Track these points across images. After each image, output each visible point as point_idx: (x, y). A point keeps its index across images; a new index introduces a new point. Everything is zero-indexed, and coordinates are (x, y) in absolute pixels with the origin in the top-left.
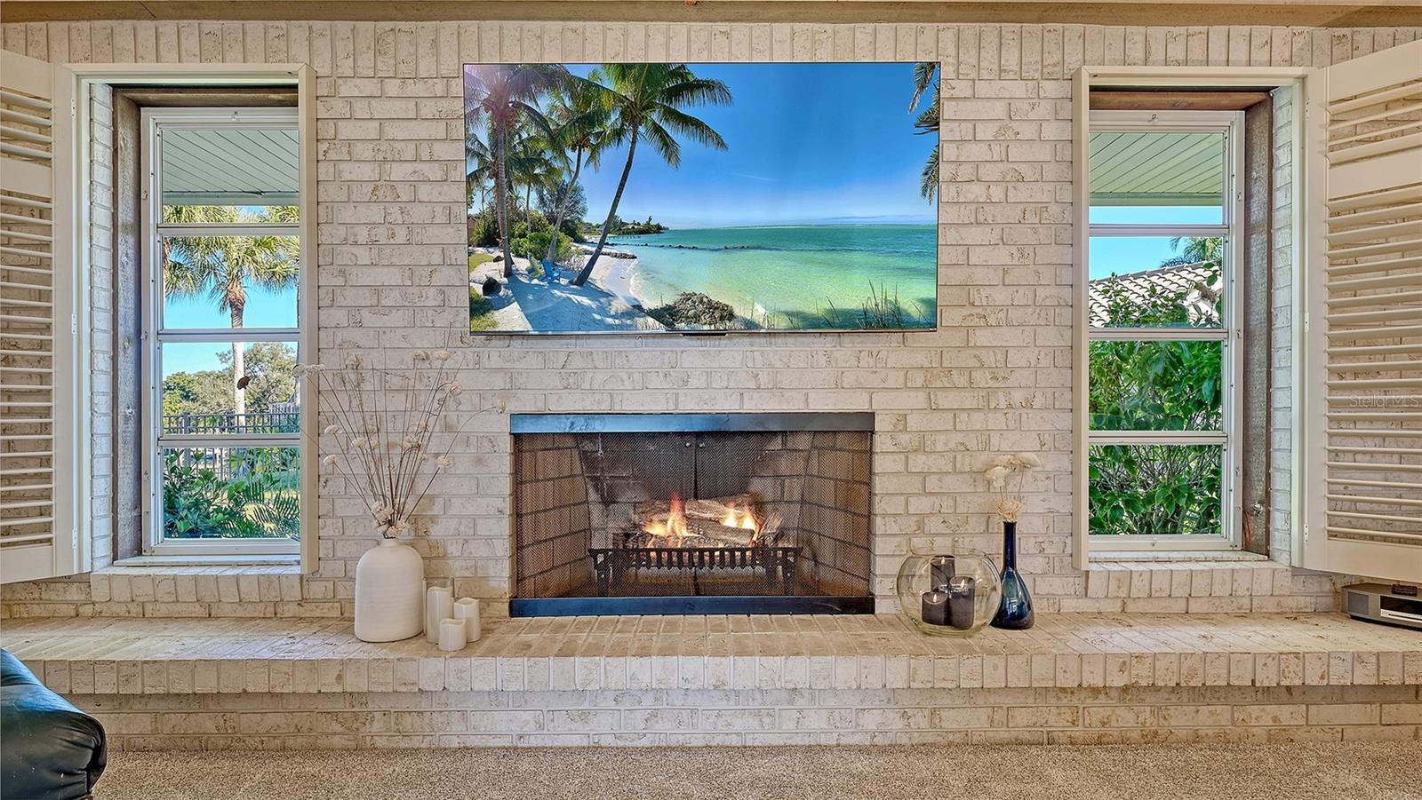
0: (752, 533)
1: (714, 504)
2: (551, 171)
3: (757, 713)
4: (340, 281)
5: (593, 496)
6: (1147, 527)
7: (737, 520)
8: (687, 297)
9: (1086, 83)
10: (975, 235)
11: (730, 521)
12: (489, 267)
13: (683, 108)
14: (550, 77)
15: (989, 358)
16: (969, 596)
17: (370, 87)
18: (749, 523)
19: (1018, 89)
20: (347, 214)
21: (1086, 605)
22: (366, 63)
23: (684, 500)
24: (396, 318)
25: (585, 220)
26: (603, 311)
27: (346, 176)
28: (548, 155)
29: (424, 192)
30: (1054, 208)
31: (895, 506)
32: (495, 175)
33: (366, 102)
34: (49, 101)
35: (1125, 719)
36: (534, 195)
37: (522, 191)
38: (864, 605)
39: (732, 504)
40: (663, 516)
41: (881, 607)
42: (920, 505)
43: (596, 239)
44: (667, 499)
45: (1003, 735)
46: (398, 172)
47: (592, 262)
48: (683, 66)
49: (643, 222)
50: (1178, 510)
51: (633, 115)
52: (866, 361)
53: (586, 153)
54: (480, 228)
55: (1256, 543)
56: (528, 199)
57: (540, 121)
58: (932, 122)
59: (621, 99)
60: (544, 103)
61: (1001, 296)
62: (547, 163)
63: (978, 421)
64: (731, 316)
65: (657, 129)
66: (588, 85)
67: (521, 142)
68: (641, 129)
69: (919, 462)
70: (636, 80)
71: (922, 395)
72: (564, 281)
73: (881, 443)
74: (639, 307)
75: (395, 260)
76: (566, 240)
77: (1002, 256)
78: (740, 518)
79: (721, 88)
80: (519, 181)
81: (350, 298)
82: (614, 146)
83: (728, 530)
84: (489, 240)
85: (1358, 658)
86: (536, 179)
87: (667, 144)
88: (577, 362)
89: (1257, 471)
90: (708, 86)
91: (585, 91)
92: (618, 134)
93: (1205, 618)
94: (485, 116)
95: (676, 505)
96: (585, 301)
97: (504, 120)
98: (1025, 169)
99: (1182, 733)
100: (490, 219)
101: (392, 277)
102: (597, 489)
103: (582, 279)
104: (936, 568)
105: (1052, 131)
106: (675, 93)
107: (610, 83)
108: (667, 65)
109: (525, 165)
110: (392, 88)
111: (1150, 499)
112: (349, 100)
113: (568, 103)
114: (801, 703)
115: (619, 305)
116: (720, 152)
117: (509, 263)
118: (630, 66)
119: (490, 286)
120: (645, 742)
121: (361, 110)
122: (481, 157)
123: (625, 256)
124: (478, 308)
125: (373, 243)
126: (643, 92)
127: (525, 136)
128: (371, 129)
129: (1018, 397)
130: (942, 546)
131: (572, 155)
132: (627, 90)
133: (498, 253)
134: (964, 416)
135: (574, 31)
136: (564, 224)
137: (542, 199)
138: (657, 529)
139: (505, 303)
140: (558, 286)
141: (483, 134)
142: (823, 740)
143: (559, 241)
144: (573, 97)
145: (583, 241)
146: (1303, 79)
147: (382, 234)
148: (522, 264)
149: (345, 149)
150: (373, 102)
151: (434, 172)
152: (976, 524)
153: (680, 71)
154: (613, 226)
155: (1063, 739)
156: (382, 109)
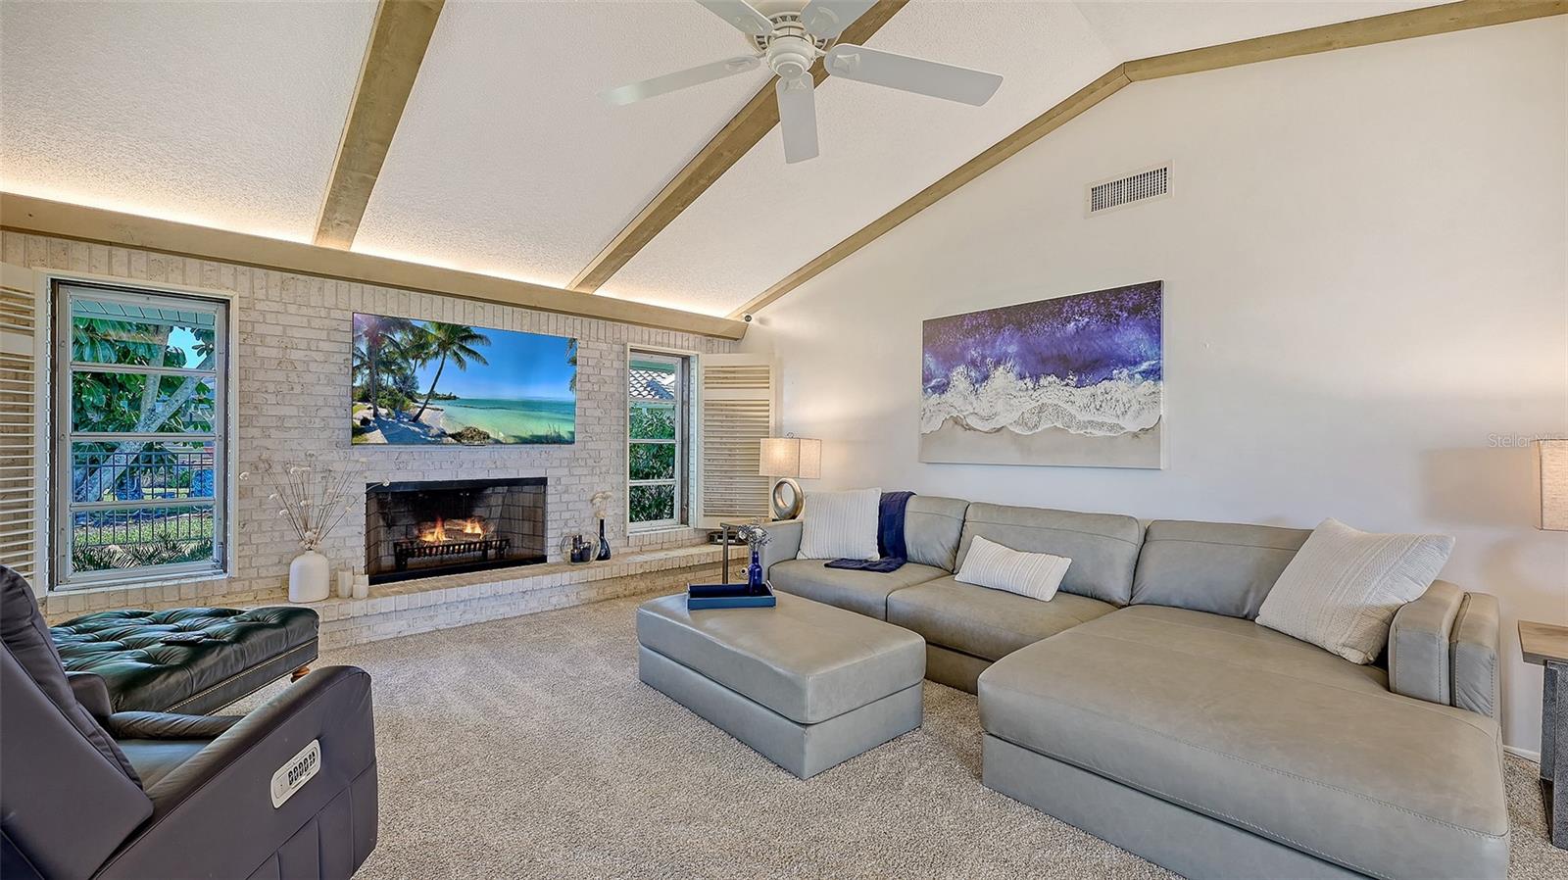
0: (480, 535)
1: (460, 522)
2: (401, 368)
3: (509, 605)
4: (255, 412)
5: (381, 523)
6: (649, 518)
7: (472, 528)
8: (468, 429)
9: (629, 348)
10: (587, 404)
11: (468, 530)
12: (364, 411)
13: (469, 345)
14: (402, 324)
15: (592, 454)
16: (589, 549)
17: (275, 307)
18: (478, 530)
19: (604, 346)
20: (260, 375)
21: (628, 550)
22: (274, 293)
23: (443, 521)
24: (294, 433)
25: (418, 392)
26: (427, 435)
27: (259, 354)
28: (399, 361)
29: (313, 367)
30: (617, 394)
31: (556, 516)
32: (370, 368)
33: (274, 315)
34: (32, 294)
35: (642, 585)
36: (391, 379)
37: (385, 377)
38: (543, 559)
39: (469, 521)
40: (432, 530)
41: (549, 560)
42: (566, 515)
43: (424, 401)
44: (434, 521)
45: (602, 597)
46: (295, 355)
47: (421, 412)
48: (469, 327)
49: (448, 394)
50: (661, 511)
51: (444, 346)
52: (544, 455)
53: (419, 361)
54: (360, 393)
55: (684, 521)
56: (387, 380)
57: (396, 345)
58: (574, 362)
59: (438, 339)
60: (398, 337)
61: (597, 429)
62: (398, 364)
63: (589, 479)
64: (489, 437)
65: (456, 354)
66: (422, 330)
67: (385, 353)
68: (448, 353)
69: (565, 497)
70: (446, 331)
71: (567, 470)
72: (405, 420)
73: (550, 490)
74: (445, 433)
75: (293, 402)
76: (408, 401)
77: (598, 413)
78: (473, 528)
79: (487, 340)
80: (383, 372)
81: (262, 421)
82: (434, 359)
83: (467, 535)
84: (365, 399)
85: (708, 554)
86: (392, 371)
87: (460, 360)
88: (404, 457)
89: (685, 494)
90: (480, 337)
91: (421, 333)
92: (436, 354)
93: (667, 549)
94: (365, 339)
95: (439, 524)
96: (417, 429)
97: (375, 342)
98: (607, 379)
99: (659, 588)
100: (366, 389)
101: (293, 411)
102: (384, 519)
103: (416, 419)
104: (575, 540)
105: (616, 364)
106: (465, 338)
107: (432, 331)
108: (461, 326)
109: (387, 364)
110: (292, 309)
111: (650, 506)
112: (263, 313)
113: (411, 337)
114: (527, 597)
115: (435, 431)
116: (485, 366)
117: (376, 411)
118: (444, 324)
119: (365, 421)
120: (460, 624)
121: (270, 318)
122: (362, 359)
123: (438, 409)
124: (357, 432)
125: (277, 393)
126: (449, 337)
127: (387, 350)
128: (279, 330)
129: (604, 469)
130: (575, 531)
131: (412, 362)
132: (441, 335)
133: (369, 405)
134: (583, 478)
135: (404, 295)
136: (407, 393)
137: (395, 381)
138: (429, 538)
139: (374, 429)
140: (403, 422)
141: (363, 348)
142: (536, 611)
143: (404, 401)
144: (414, 335)
145: (417, 402)
146: (698, 355)
147: (285, 388)
148: (383, 411)
149: (259, 339)
150: (279, 315)
151: (319, 357)
152: (588, 521)
153: (467, 329)
154: (432, 395)
155: (622, 595)
156: (283, 320)
